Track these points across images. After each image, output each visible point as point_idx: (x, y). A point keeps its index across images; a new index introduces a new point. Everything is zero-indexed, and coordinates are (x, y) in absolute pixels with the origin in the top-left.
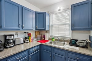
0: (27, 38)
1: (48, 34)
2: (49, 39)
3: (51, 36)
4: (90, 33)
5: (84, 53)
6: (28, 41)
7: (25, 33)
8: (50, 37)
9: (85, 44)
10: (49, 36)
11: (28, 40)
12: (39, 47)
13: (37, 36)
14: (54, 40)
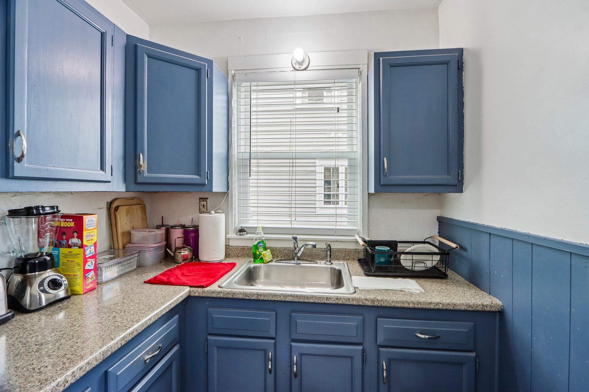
0: (43, 266)
1: (223, 216)
2: (227, 255)
3: (242, 231)
4: (441, 204)
5: (455, 301)
6: (61, 293)
7: (14, 213)
8: (232, 235)
9: (437, 258)
10: (227, 233)
11: (55, 284)
12: (173, 322)
13: (129, 234)
14: (267, 255)
